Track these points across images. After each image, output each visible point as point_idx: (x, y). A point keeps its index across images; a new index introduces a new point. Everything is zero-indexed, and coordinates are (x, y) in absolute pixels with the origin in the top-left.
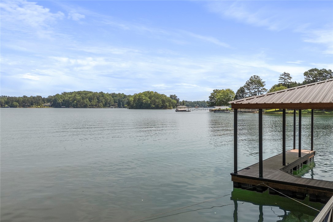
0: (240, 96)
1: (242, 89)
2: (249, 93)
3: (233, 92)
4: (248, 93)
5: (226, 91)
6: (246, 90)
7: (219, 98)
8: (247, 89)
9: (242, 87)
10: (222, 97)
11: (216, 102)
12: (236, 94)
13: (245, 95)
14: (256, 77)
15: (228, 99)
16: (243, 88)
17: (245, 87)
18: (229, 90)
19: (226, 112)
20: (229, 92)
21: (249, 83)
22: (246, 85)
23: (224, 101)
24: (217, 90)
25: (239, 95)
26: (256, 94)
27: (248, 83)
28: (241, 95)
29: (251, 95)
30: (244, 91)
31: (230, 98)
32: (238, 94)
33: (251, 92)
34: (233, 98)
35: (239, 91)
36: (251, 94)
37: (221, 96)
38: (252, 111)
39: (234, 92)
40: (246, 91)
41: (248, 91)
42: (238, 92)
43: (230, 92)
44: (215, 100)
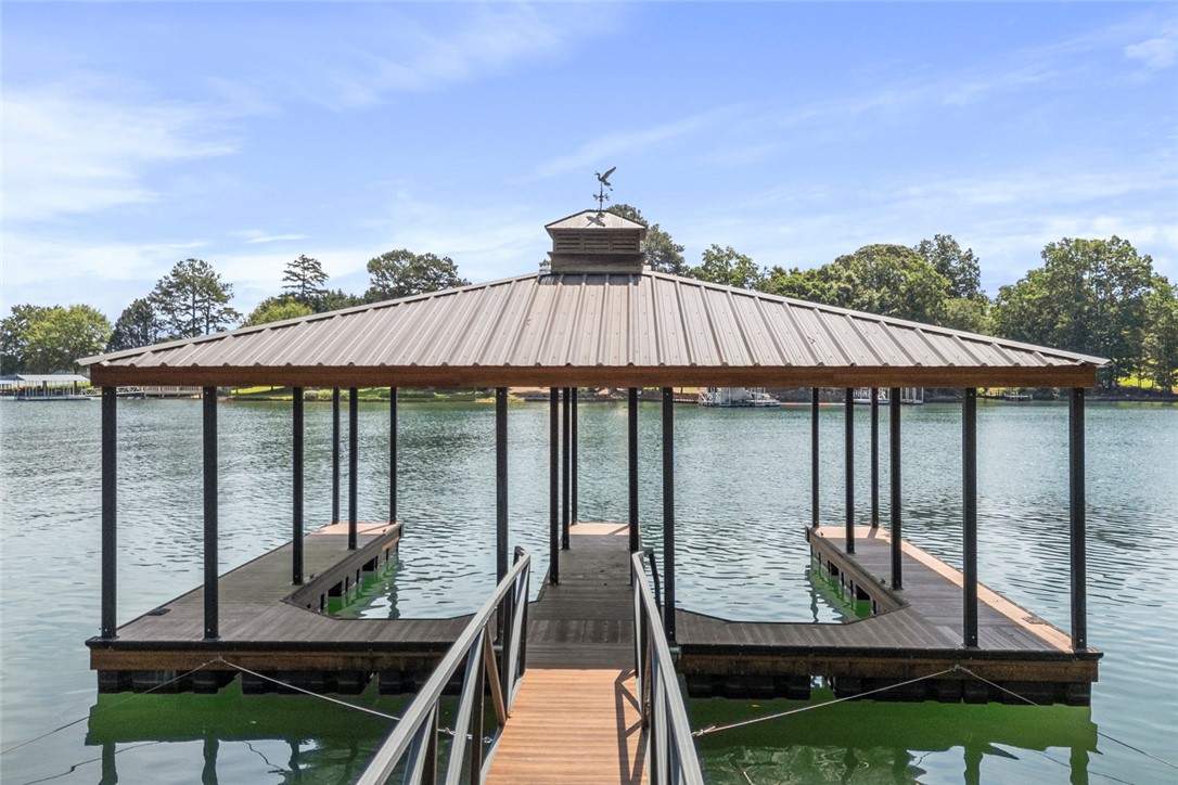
0: (132, 335)
1: (138, 307)
2: (169, 323)
3: (103, 319)
4: (168, 326)
5: (72, 311)
6: (158, 313)
7: (39, 342)
8: (164, 308)
9: (143, 302)
10: (54, 335)
11: (27, 356)
12: (117, 325)
13: (156, 332)
14: (197, 266)
15: (81, 344)
16: (147, 306)
17: (154, 300)
18: (85, 309)
19: (73, 396)
20: (85, 317)
21: (171, 285)
22: (157, 295)
23: (61, 354)
24: (28, 306)
25: (131, 330)
26: (199, 329)
27: (164, 285)
28: (137, 330)
29: (177, 332)
30: (151, 316)
31: (91, 342)
32: (124, 326)
33: (177, 321)
34: (101, 340)
35: (127, 313)
36: (179, 327)
37: (49, 331)
38: (184, 392)
39: (108, 319)
40: (160, 316)
41: (168, 318)
42: (123, 318)
43: (89, 318)
44: (23, 347)
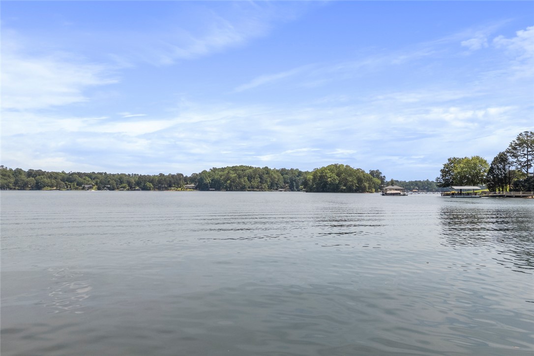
0: (498, 169)
1: (501, 156)
2: (516, 162)
3: (486, 162)
5: (472, 159)
6: (510, 158)
7: (459, 173)
8: (513, 156)
9: (503, 153)
10: (464, 170)
11: (454, 179)
12: (492, 164)
13: (509, 167)
14: (529, 135)
15: (476, 173)
16: (505, 155)
17: (508, 152)
18: (478, 158)
19: (474, 196)
21: (516, 144)
22: (510, 150)
23: (468, 178)
24: (454, 158)
25: (498, 166)
26: (530, 165)
27: (513, 145)
28: (501, 166)
29: (519, 167)
30: (507, 159)
31: (480, 172)
32: (495, 165)
33: (519, 161)
34: (485, 171)
35: (496, 159)
36: (520, 164)
37: (462, 168)
38: (524, 195)
42: (494, 161)
43: (480, 161)
44: (452, 175)
